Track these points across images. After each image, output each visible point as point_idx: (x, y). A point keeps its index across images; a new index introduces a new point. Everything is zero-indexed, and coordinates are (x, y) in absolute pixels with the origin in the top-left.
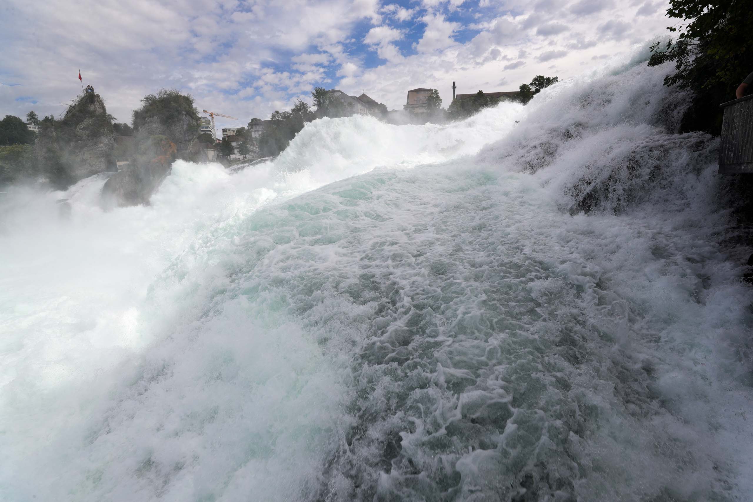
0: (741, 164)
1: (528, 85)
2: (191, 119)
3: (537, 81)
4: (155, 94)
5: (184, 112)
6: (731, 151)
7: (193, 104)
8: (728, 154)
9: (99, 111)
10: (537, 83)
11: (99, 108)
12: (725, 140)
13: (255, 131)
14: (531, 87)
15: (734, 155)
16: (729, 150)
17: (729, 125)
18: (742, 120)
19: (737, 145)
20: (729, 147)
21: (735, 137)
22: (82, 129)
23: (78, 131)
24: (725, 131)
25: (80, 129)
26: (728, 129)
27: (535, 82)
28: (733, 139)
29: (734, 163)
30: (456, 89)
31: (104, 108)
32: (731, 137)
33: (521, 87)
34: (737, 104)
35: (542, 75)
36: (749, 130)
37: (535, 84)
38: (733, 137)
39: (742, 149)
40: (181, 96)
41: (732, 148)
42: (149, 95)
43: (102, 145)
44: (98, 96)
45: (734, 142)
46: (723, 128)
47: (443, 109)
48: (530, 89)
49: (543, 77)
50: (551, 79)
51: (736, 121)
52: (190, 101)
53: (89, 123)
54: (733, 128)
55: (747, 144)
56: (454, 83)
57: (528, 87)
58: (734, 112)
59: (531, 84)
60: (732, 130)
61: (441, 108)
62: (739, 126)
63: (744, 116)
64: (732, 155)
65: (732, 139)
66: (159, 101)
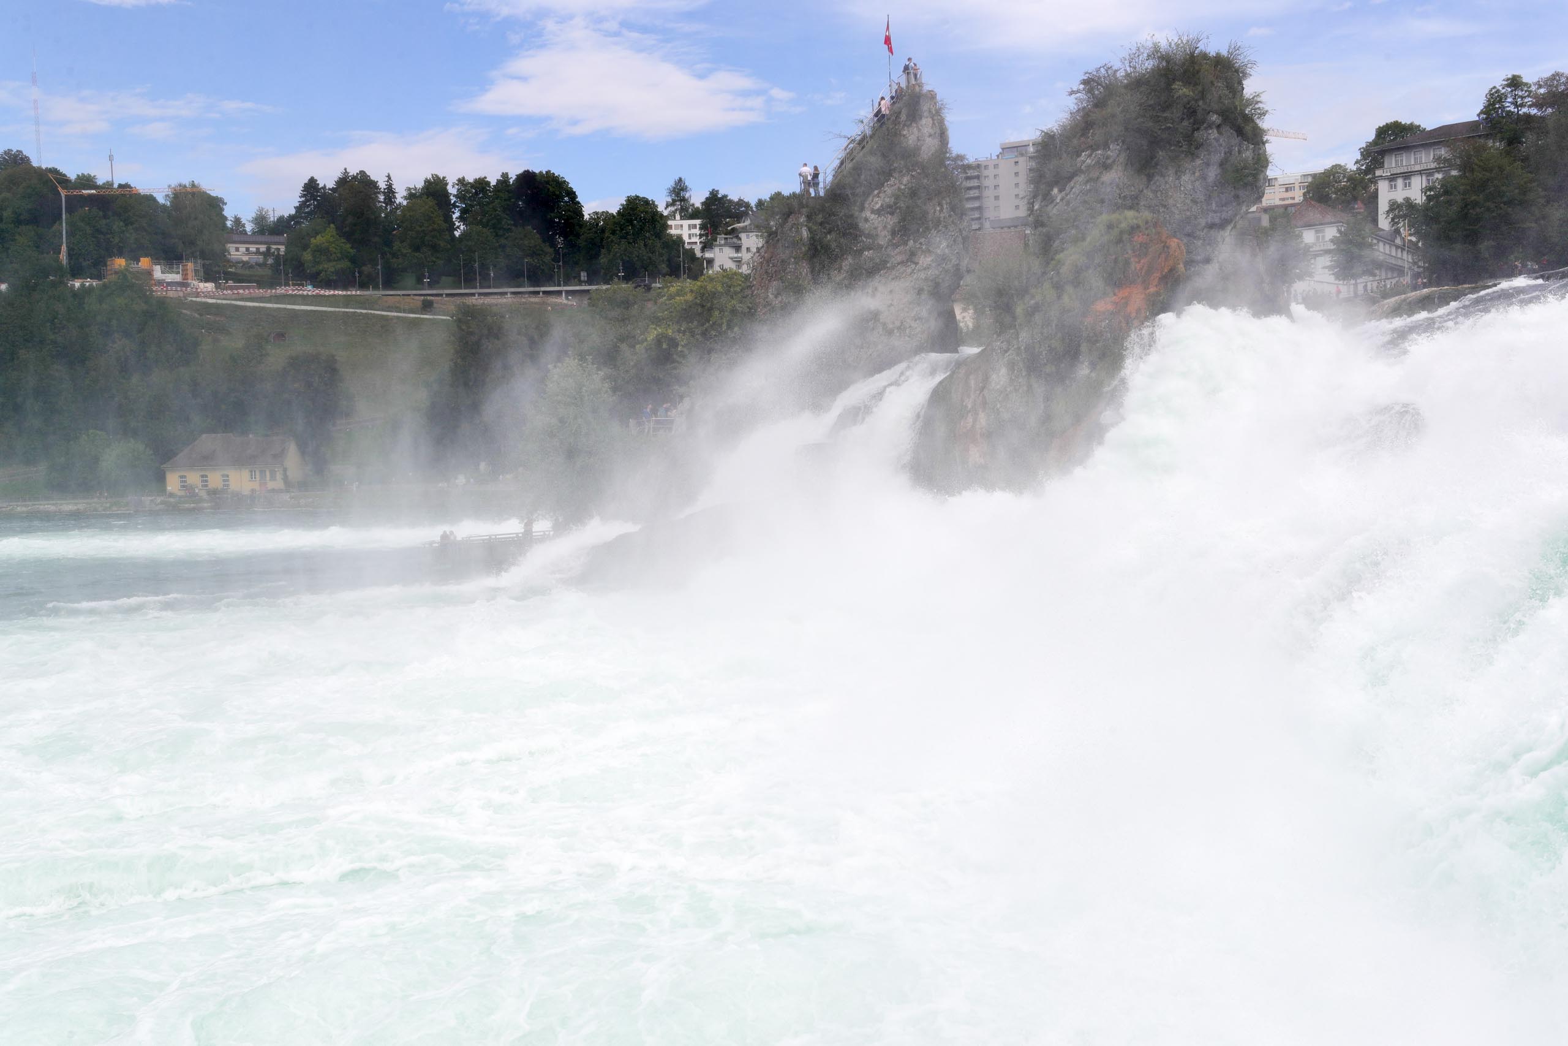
2: (1235, 140)
4: (1117, 64)
5: (1214, 118)
7: (1245, 83)
9: (930, 146)
11: (930, 136)
13: (1392, 178)
22: (878, 212)
23: (866, 220)
25: (873, 212)
31: (942, 135)
40: (1205, 56)
42: (1098, 70)
43: (929, 260)
44: (932, 96)
52: (1237, 71)
53: (899, 189)
66: (1126, 87)
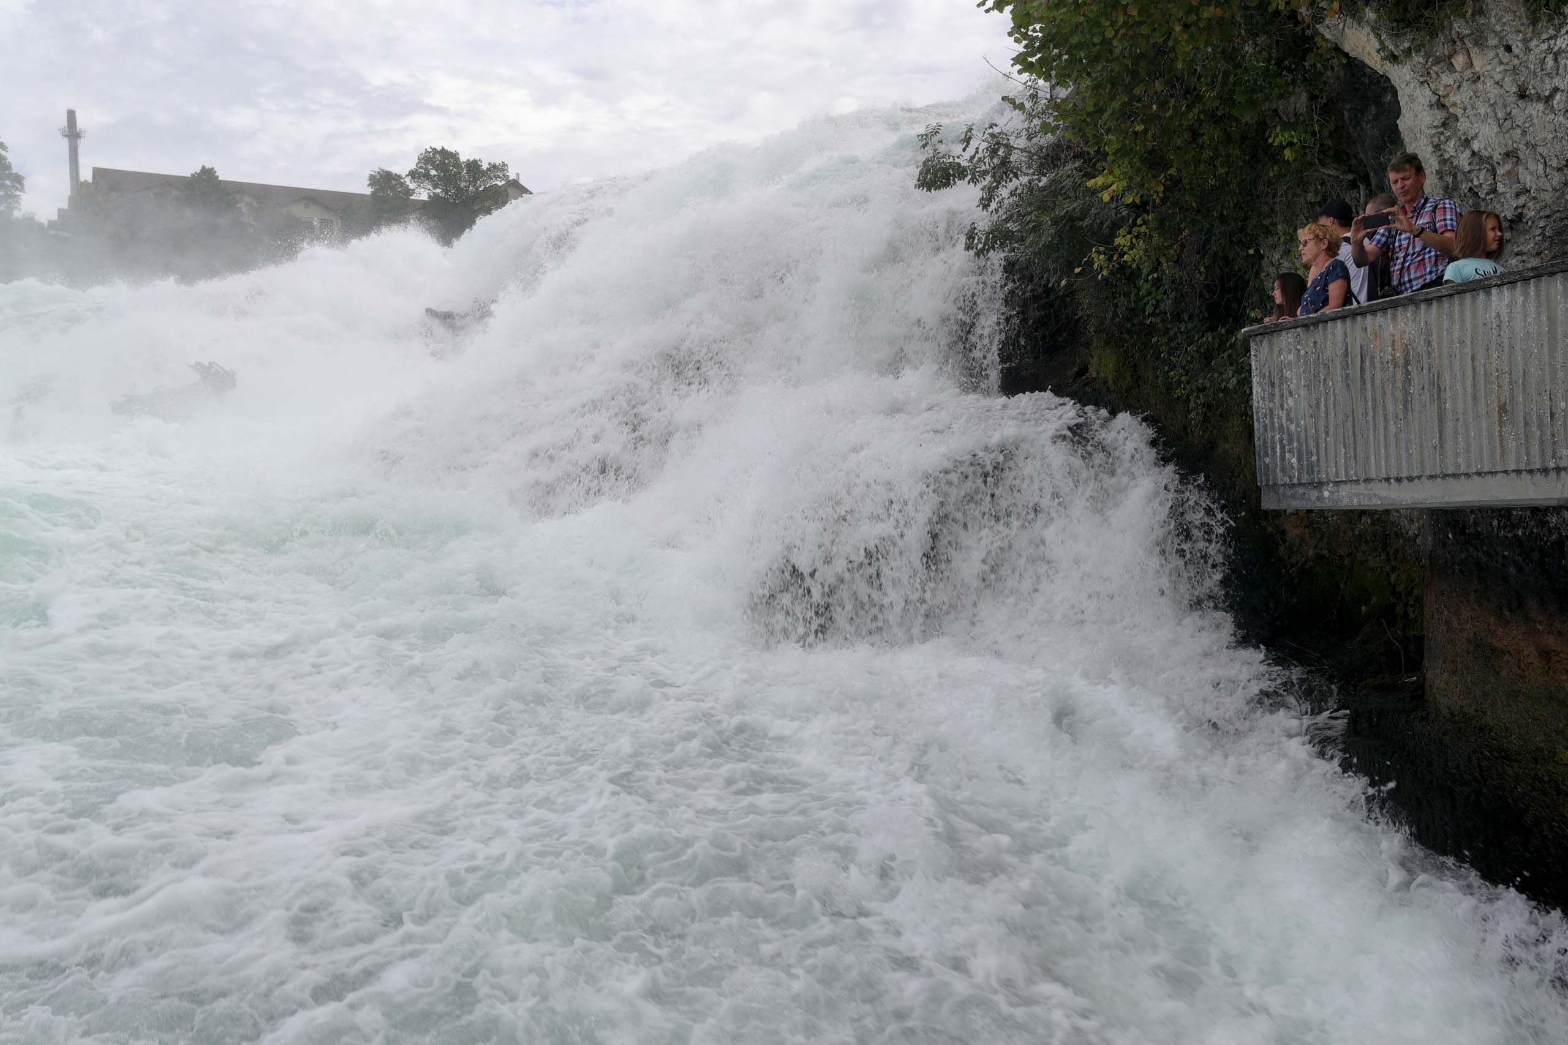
0: (1319, 485)
1: (399, 177)
3: (436, 168)
6: (1290, 451)
8: (1283, 457)
10: (433, 172)
12: (1268, 421)
14: (412, 186)
15: (1299, 460)
16: (1283, 447)
17: (1273, 385)
18: (1304, 372)
19: (1303, 435)
20: (1281, 440)
21: (1292, 415)
24: (1263, 399)
26: (1273, 395)
27: (427, 171)
28: (1289, 419)
29: (1304, 481)
30: (82, 144)
32: (1283, 414)
33: (373, 180)
34: (1284, 333)
35: (450, 148)
36: (1326, 400)
37: (427, 176)
38: (1288, 415)
39: (1317, 446)
41: (1291, 442)
45: (1293, 427)
46: (1256, 389)
47: (30, 222)
48: (409, 192)
49: (454, 156)
50: (485, 167)
51: (1288, 374)
54: (1286, 393)
55: (1327, 433)
56: (71, 115)
57: (402, 184)
58: (1280, 352)
59: (413, 174)
60: (1282, 396)
61: (17, 214)
62: (1298, 387)
63: (1306, 363)
64: (1294, 460)
65: (1287, 420)
